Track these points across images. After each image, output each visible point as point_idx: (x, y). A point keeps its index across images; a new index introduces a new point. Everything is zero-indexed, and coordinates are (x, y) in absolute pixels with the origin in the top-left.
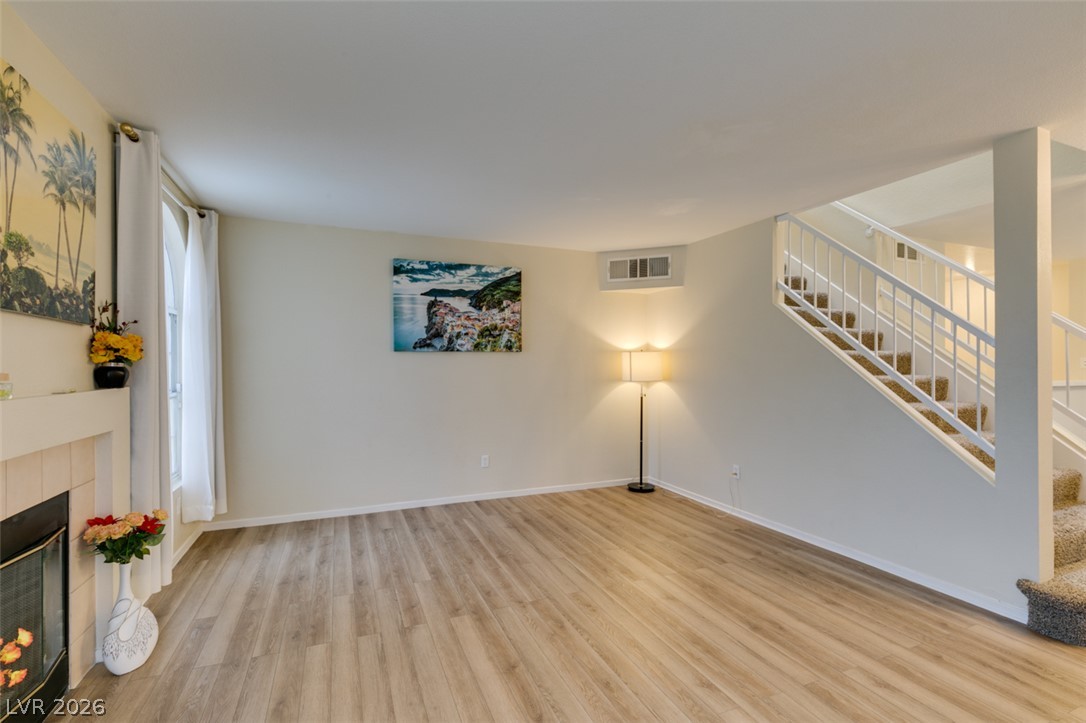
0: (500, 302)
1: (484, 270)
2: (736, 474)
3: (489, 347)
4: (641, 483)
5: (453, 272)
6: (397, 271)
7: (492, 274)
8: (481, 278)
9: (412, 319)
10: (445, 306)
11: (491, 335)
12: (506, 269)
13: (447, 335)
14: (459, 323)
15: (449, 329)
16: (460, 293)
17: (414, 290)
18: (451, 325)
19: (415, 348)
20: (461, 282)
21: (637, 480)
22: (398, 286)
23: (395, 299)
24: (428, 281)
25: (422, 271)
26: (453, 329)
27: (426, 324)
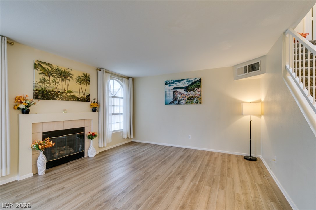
0: (194, 89)
1: (189, 80)
2: (275, 160)
3: (190, 103)
4: (250, 156)
5: (180, 82)
6: (166, 84)
7: (191, 81)
8: (188, 83)
9: (169, 96)
10: (178, 92)
11: (191, 99)
12: (196, 79)
13: (178, 100)
14: (181, 96)
15: (179, 98)
16: (182, 88)
17: (170, 88)
18: (179, 97)
19: (170, 104)
20: (182, 84)
21: (249, 155)
22: (166, 88)
23: (165, 91)
24: (173, 85)
25: (172, 83)
26: (180, 98)
27: (173, 97)
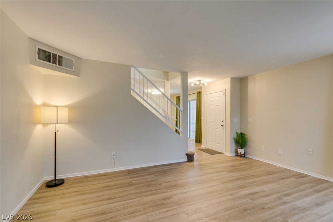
2: (114, 156)
4: (55, 180)
